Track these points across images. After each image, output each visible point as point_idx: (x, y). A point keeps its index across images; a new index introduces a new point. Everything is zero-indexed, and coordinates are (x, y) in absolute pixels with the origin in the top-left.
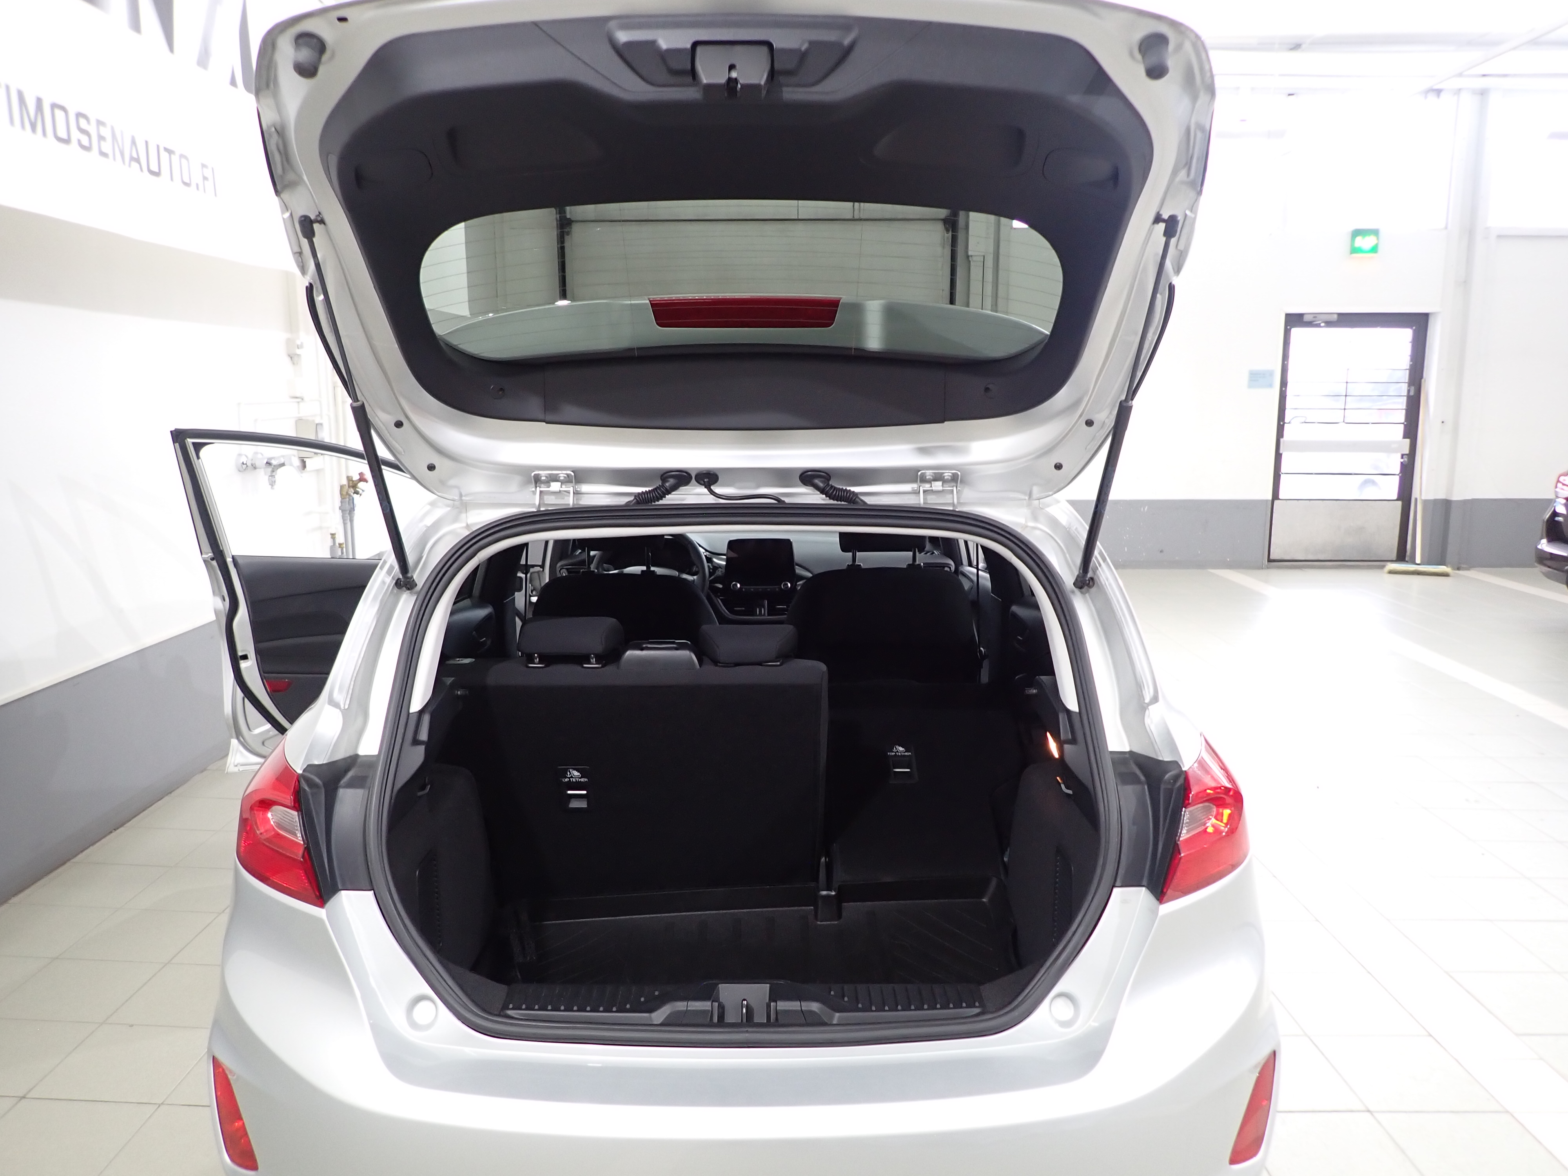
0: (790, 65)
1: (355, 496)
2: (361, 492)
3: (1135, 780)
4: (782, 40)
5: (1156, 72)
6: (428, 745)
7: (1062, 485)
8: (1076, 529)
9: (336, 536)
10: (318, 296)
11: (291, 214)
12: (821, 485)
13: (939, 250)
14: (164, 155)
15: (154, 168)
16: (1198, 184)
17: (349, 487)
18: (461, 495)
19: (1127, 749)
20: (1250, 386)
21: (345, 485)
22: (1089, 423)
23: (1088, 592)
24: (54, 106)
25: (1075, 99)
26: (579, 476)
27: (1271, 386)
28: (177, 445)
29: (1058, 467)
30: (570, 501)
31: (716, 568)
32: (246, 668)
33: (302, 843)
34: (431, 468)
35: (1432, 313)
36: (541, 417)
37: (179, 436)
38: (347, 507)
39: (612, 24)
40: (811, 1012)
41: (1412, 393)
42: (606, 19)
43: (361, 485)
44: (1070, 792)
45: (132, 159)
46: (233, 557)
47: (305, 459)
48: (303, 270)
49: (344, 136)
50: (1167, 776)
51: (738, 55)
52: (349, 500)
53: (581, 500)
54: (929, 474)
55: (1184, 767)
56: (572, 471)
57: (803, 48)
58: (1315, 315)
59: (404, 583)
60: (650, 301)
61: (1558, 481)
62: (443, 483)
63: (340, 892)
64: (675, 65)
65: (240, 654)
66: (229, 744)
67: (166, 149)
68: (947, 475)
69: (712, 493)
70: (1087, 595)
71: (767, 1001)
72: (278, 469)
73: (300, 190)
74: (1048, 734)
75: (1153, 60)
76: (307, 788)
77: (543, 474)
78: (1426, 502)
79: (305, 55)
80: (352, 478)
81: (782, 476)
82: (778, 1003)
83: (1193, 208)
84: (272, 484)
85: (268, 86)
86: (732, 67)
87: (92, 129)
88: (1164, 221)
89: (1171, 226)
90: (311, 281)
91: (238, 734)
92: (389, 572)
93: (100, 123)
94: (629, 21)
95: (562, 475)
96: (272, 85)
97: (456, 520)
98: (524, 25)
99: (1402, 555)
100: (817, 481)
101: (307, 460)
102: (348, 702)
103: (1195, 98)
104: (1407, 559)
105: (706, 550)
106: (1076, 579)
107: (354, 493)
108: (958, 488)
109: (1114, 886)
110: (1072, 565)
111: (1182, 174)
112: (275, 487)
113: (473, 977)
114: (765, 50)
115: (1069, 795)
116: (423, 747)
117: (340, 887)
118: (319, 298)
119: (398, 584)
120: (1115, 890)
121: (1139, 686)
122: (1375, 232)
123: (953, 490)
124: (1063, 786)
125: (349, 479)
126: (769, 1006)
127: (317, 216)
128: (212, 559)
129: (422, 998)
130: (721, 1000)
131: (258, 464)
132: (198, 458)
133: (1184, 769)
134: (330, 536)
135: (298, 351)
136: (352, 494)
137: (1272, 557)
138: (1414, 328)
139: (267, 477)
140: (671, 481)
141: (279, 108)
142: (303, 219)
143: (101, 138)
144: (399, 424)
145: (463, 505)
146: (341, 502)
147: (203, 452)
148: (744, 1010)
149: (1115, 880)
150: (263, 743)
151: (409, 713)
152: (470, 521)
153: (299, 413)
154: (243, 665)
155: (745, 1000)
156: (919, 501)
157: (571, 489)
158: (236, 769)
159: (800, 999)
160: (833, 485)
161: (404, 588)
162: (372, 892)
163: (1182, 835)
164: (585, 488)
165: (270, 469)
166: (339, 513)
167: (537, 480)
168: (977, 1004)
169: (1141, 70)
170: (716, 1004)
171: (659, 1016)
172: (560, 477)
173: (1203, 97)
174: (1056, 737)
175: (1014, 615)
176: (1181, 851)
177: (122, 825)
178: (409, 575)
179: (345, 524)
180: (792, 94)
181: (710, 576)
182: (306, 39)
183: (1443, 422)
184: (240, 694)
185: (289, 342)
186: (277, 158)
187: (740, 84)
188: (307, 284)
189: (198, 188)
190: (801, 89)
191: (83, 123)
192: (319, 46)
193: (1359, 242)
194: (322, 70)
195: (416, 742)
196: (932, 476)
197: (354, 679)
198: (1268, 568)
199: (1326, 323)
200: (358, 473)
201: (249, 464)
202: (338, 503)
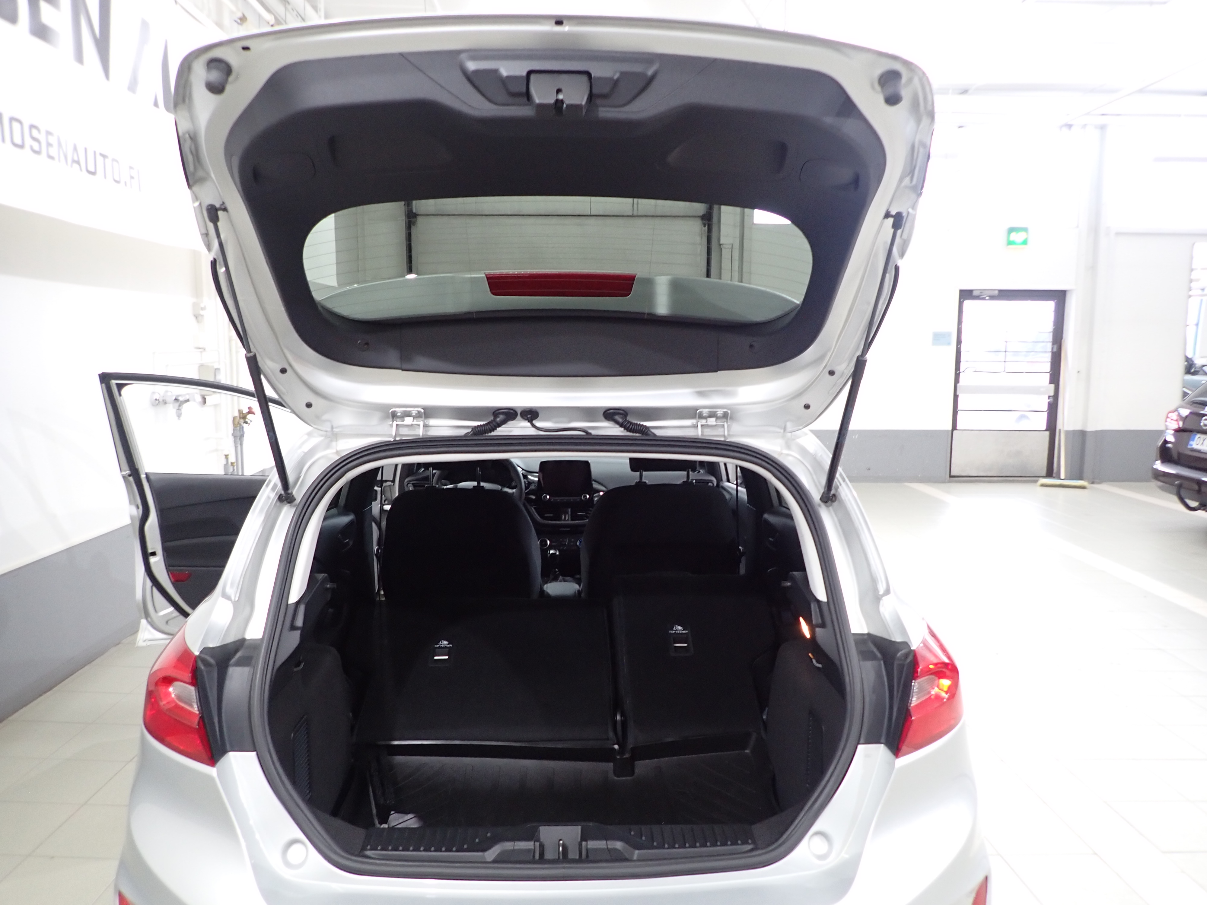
0: (606, 90)
1: (245, 425)
2: (249, 422)
3: (874, 658)
4: (598, 71)
5: (892, 100)
6: (303, 629)
7: (810, 421)
8: (821, 456)
9: (229, 456)
10: (221, 268)
11: (200, 204)
12: (620, 420)
13: (698, 239)
14: (100, 159)
15: (92, 169)
16: (918, 189)
17: (240, 418)
18: (332, 428)
19: (866, 632)
20: (934, 344)
21: (237, 417)
22: (832, 373)
23: (831, 505)
24: (12, 119)
25: (829, 120)
26: (428, 412)
27: (949, 344)
28: (104, 385)
29: (807, 407)
30: (420, 432)
31: (530, 483)
32: (155, 562)
33: (198, 712)
34: (309, 405)
35: (1068, 290)
36: (399, 365)
37: (105, 378)
38: (238, 434)
39: (463, 56)
40: (616, 850)
41: (1055, 350)
42: (458, 52)
43: (250, 417)
44: (820, 666)
45: (74, 161)
46: (146, 474)
47: (205, 397)
48: (209, 247)
49: (245, 140)
50: (899, 654)
51: (563, 81)
52: (240, 428)
53: (429, 431)
54: (705, 412)
55: (912, 646)
56: (423, 409)
57: (616, 77)
58: (982, 291)
59: (286, 498)
60: (486, 275)
61: (1167, 417)
62: (318, 417)
63: (228, 753)
64: (514, 88)
65: (150, 551)
66: (138, 624)
67: (101, 155)
68: (720, 413)
69: (534, 426)
70: (831, 508)
71: (579, 840)
72: (183, 404)
73: (208, 184)
74: (801, 619)
75: (890, 91)
76: (202, 667)
77: (399, 411)
78: (1068, 433)
79: (215, 76)
80: (243, 411)
81: (589, 413)
82: (589, 842)
83: (914, 207)
84: (179, 416)
85: (184, 101)
86: (559, 91)
87: (42, 137)
88: (892, 216)
89: (898, 221)
90: (215, 257)
91: (147, 615)
92: (273, 489)
93: (48, 133)
94: (476, 54)
95: (414, 411)
96: (187, 100)
97: (328, 447)
98: (392, 55)
99: (1050, 472)
100: (617, 417)
101: (207, 398)
102: (238, 595)
103: (919, 121)
104: (1054, 475)
105: (523, 469)
106: (822, 496)
107: (244, 423)
108: (728, 424)
109: (858, 743)
110: (818, 484)
111: (907, 180)
112: (181, 418)
113: (338, 823)
114: (585, 78)
115: (818, 668)
116: (299, 632)
117: (228, 750)
118: (222, 270)
119: (280, 499)
120: (860, 747)
121: (874, 581)
122: (1025, 230)
123: (724, 425)
124: (814, 661)
125: (240, 412)
126: (580, 845)
127: (222, 205)
128: (130, 475)
129: (295, 841)
130: (541, 840)
131: (168, 400)
132: (120, 395)
133: (912, 648)
134: (224, 457)
135: (202, 312)
137: (952, 474)
138: (1056, 301)
139: (175, 411)
140: (501, 417)
141: (192, 118)
142: (210, 207)
143: (49, 145)
144: (283, 371)
145: (334, 435)
146: (234, 430)
147: (124, 391)
148: (561, 849)
149: (859, 739)
150: (167, 622)
151: (287, 605)
152: (339, 449)
153: (201, 361)
154: (152, 560)
155: (561, 840)
156: (698, 433)
157: (421, 423)
158: (144, 644)
159: (606, 839)
160: (630, 420)
161: (285, 502)
162: (254, 753)
163: (912, 702)
164: (432, 422)
165: (177, 404)
166: (231, 439)
167: (394, 416)
168: (750, 841)
169: (881, 99)
170: (537, 844)
171: (491, 854)
172: (412, 413)
173: (925, 121)
174: (809, 621)
175: (767, 522)
176: (912, 715)
177: (50, 689)
178: (290, 491)
179: (236, 447)
180: (606, 113)
181: (526, 490)
182: (217, 64)
183: (1078, 372)
184: (149, 583)
185: (195, 306)
186: (190, 159)
187: (566, 104)
188: (212, 259)
189: (126, 185)
190: (613, 109)
191: (35, 133)
192: (227, 69)
193: (1014, 236)
194: (228, 88)
195: (293, 628)
196: (708, 413)
197: (243, 576)
198: (949, 482)
199: (990, 296)
200: (249, 408)
201: (161, 400)
202: (231, 431)
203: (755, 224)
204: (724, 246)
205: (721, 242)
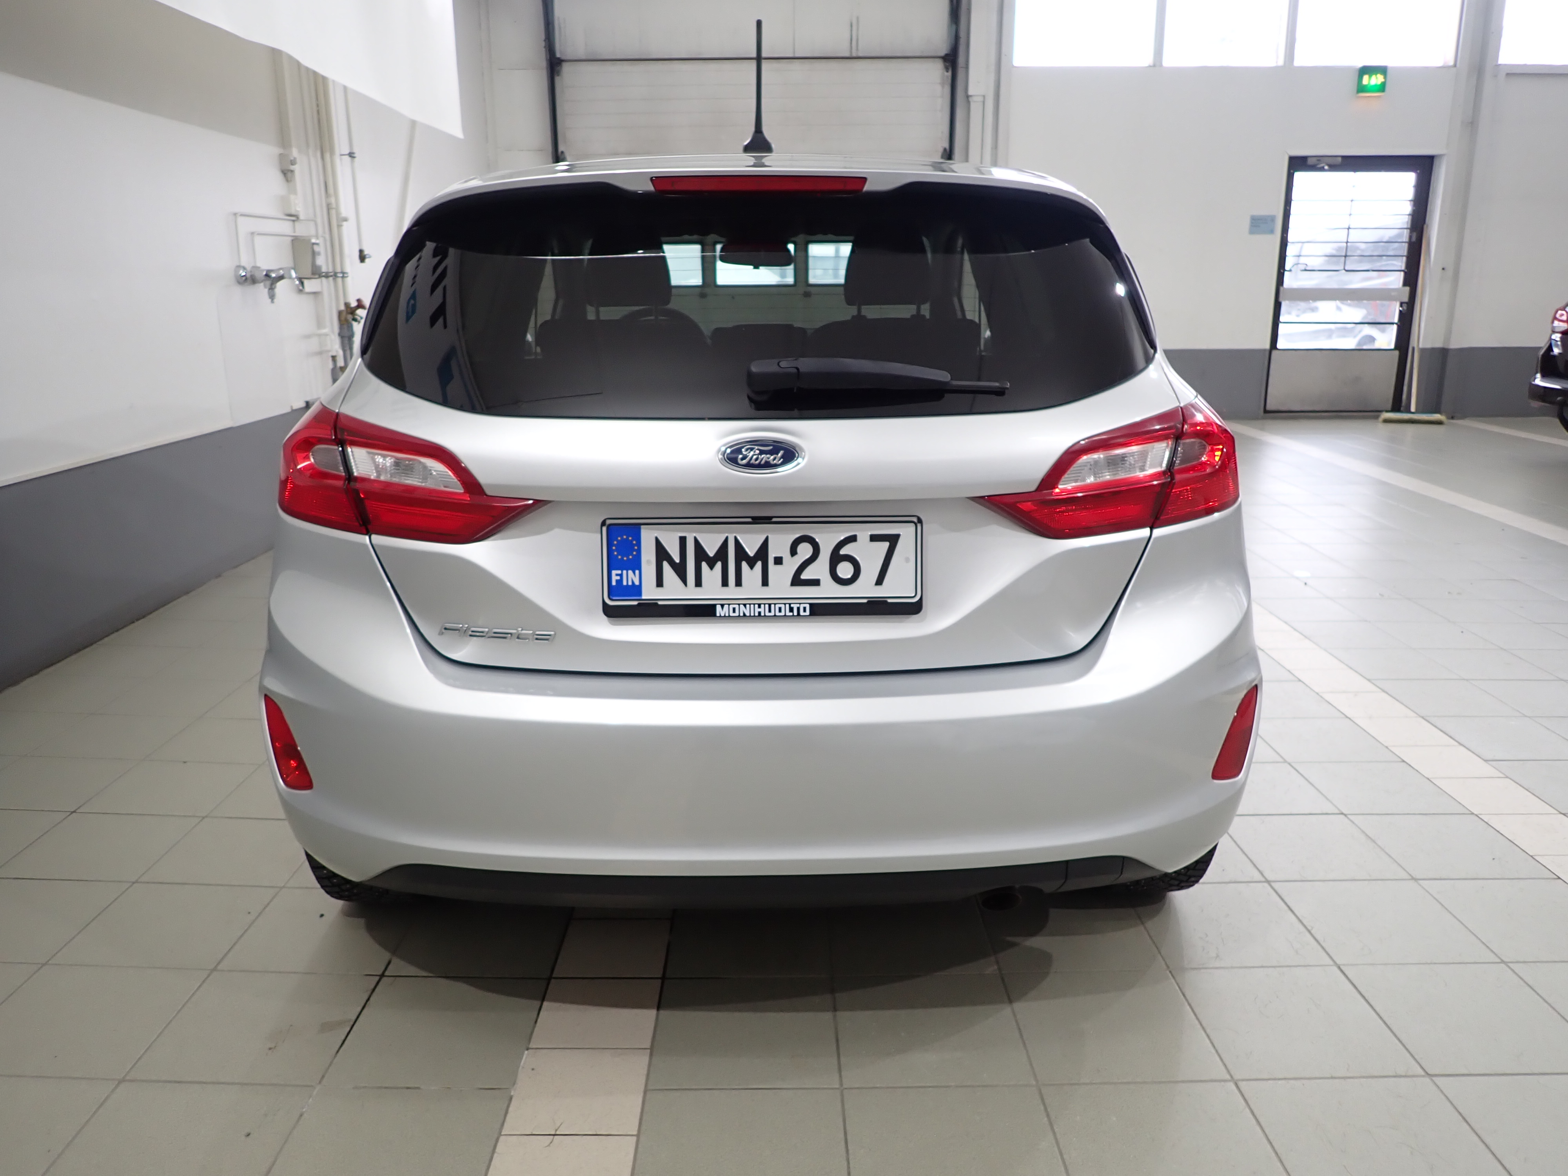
1: (355, 324)
2: (359, 318)
9: (337, 358)
13: (938, 89)
17: (348, 313)
20: (1251, 232)
21: (343, 310)
27: (1272, 232)
33: (344, 474)
35: (1440, 156)
38: (346, 333)
41: (1414, 239)
43: (359, 312)
47: (303, 279)
52: (348, 326)
58: (1320, 158)
61: (1555, 318)
72: (277, 282)
78: (1423, 351)
80: (350, 304)
84: (272, 297)
99: (1398, 404)
101: (305, 281)
104: (1402, 409)
107: (352, 320)
112: (275, 300)
122: (1383, 70)
125: (347, 305)
131: (257, 275)
134: (331, 358)
135: (292, 168)
136: (350, 320)
137: (1269, 408)
138: (1418, 171)
139: (266, 290)
146: (340, 328)
153: (294, 232)
163: (1176, 465)
165: (268, 283)
166: (338, 341)
179: (344, 351)
183: (1443, 269)
185: (281, 157)
193: (1366, 80)
198: (1263, 418)
199: (1330, 166)
200: (359, 301)
201: (248, 275)
202: (336, 329)
203: (1016, 67)
204: (975, 99)
205: (970, 92)
